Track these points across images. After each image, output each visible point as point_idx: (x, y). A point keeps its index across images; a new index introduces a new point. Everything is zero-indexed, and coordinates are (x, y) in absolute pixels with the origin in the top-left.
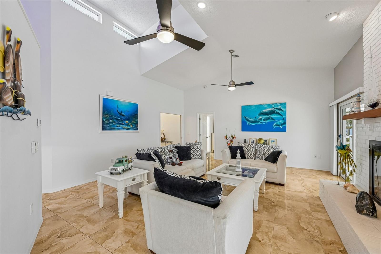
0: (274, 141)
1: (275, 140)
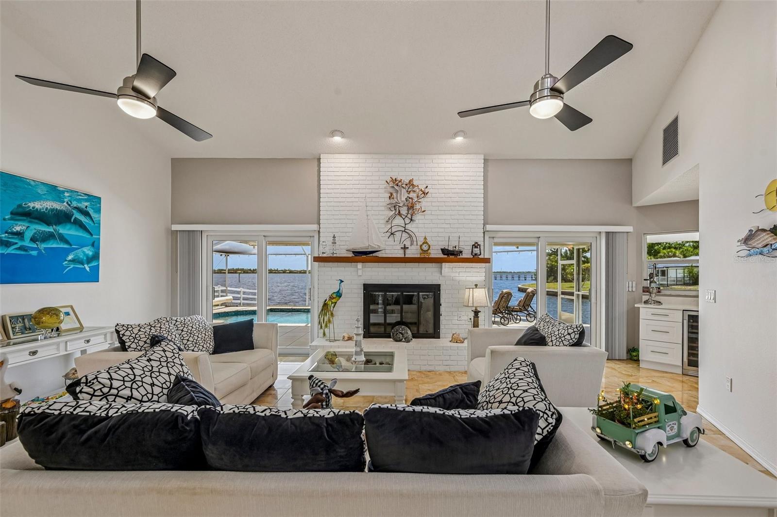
0: (68, 314)
1: (70, 311)
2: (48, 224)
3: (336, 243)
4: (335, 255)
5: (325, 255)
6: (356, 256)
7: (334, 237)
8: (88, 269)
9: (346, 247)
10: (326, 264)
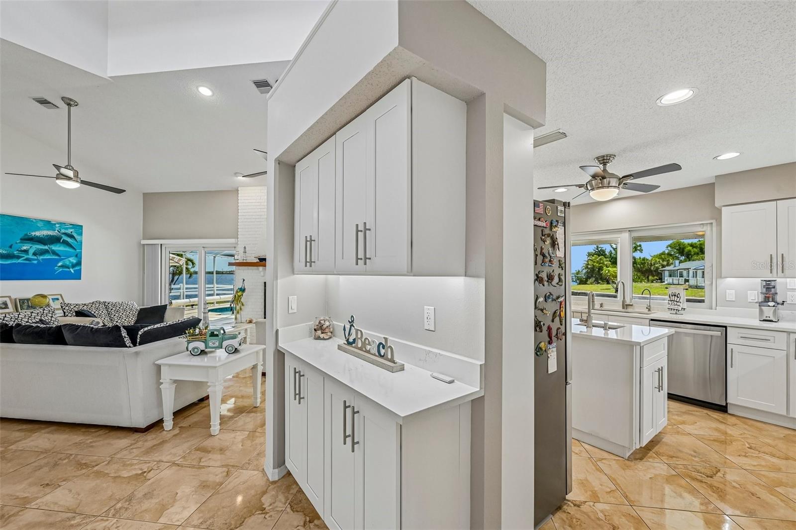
0: (58, 299)
1: (59, 297)
2: (45, 244)
3: (246, 252)
4: (245, 261)
5: (237, 261)
6: (260, 261)
7: (245, 248)
8: (73, 271)
9: (254, 255)
10: (240, 267)
